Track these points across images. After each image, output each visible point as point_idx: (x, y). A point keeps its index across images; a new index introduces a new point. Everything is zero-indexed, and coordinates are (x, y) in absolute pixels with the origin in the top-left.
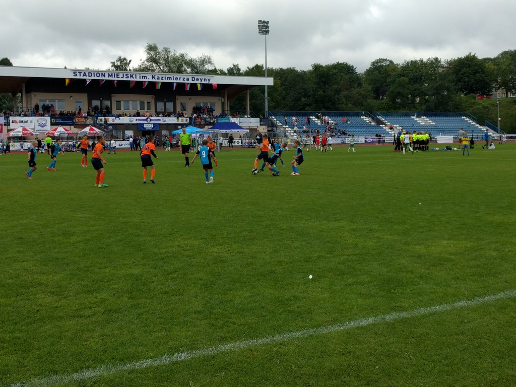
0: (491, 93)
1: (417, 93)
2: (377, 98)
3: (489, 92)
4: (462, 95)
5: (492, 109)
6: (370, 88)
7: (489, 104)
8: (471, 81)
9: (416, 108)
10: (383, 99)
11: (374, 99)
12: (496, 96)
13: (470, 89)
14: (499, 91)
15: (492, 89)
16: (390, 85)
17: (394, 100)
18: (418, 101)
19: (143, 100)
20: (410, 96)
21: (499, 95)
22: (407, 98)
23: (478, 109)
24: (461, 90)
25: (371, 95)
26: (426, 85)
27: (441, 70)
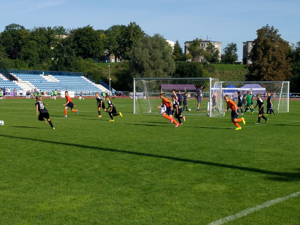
0: (104, 58)
5: (105, 70)
7: (102, 67)
14: (110, 57)
23: (94, 70)
24: (81, 54)
26: (52, 48)
27: (64, 37)
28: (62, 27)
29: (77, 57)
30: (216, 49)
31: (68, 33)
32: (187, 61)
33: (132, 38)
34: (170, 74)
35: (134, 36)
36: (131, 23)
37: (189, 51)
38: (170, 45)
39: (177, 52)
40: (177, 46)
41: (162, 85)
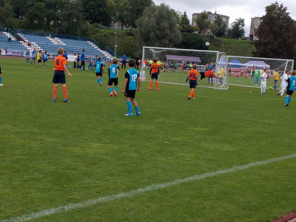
0: (110, 24)
1: (52, 17)
2: (17, 17)
3: (109, 23)
4: (88, 23)
5: (110, 37)
6: (12, 8)
7: (108, 33)
8: (95, 13)
9: (50, 30)
10: (22, 19)
11: (14, 18)
12: (114, 26)
13: (94, 20)
14: (116, 24)
15: (111, 21)
16: (29, 7)
17: (32, 21)
18: (52, 24)
20: (45, 19)
21: (116, 26)
22: (44, 20)
23: (100, 36)
24: (87, 19)
25: (12, 14)
26: (60, 11)
29: (84, 21)
30: (224, 22)
32: (193, 33)
37: (196, 23)
38: (178, 16)
39: (184, 23)
40: (185, 17)
41: (167, 56)
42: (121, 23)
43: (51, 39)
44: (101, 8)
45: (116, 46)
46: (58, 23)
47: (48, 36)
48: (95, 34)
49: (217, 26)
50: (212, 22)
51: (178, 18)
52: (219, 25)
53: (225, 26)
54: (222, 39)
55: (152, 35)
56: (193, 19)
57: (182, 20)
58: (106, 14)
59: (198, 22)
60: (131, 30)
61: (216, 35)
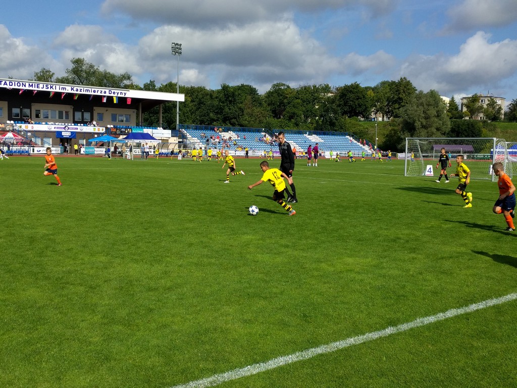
0: (370, 116)
1: (309, 114)
2: (275, 117)
3: (368, 115)
4: (347, 118)
5: (371, 130)
6: (269, 108)
9: (308, 127)
10: (280, 118)
11: (272, 118)
13: (354, 113)
14: (377, 115)
15: (371, 113)
16: (287, 106)
17: (290, 119)
18: (309, 121)
19: (61, 110)
22: (301, 118)
23: (359, 130)
24: (346, 113)
25: (270, 114)
26: (317, 107)
27: (330, 95)
28: (328, 85)
29: (343, 115)
30: (499, 105)
31: (334, 90)
32: (463, 119)
33: (402, 95)
34: (444, 134)
35: (404, 92)
36: (401, 79)
37: (467, 108)
38: (444, 101)
39: (452, 109)
40: (452, 101)
41: (434, 146)
42: (381, 114)
43: (309, 136)
44: (360, 100)
45: (377, 139)
46: (315, 119)
47: (306, 134)
48: (355, 127)
49: (491, 109)
50: (485, 106)
51: (444, 104)
52: (494, 108)
53: (500, 108)
54: (497, 123)
55: (418, 124)
56: (462, 104)
57: (450, 106)
58: (365, 105)
59: (468, 107)
60: (393, 121)
61: (490, 120)
